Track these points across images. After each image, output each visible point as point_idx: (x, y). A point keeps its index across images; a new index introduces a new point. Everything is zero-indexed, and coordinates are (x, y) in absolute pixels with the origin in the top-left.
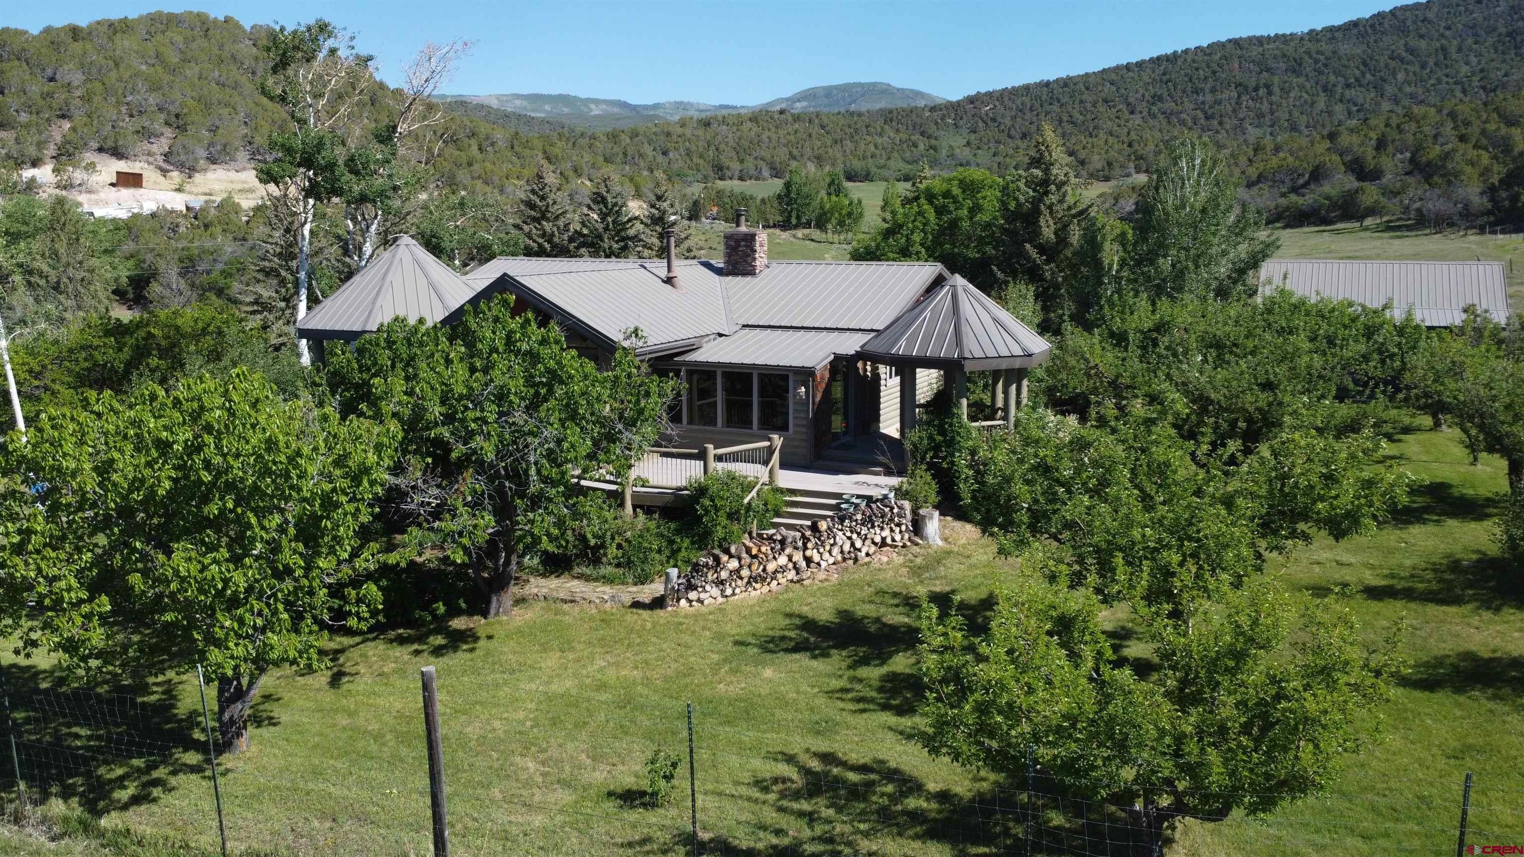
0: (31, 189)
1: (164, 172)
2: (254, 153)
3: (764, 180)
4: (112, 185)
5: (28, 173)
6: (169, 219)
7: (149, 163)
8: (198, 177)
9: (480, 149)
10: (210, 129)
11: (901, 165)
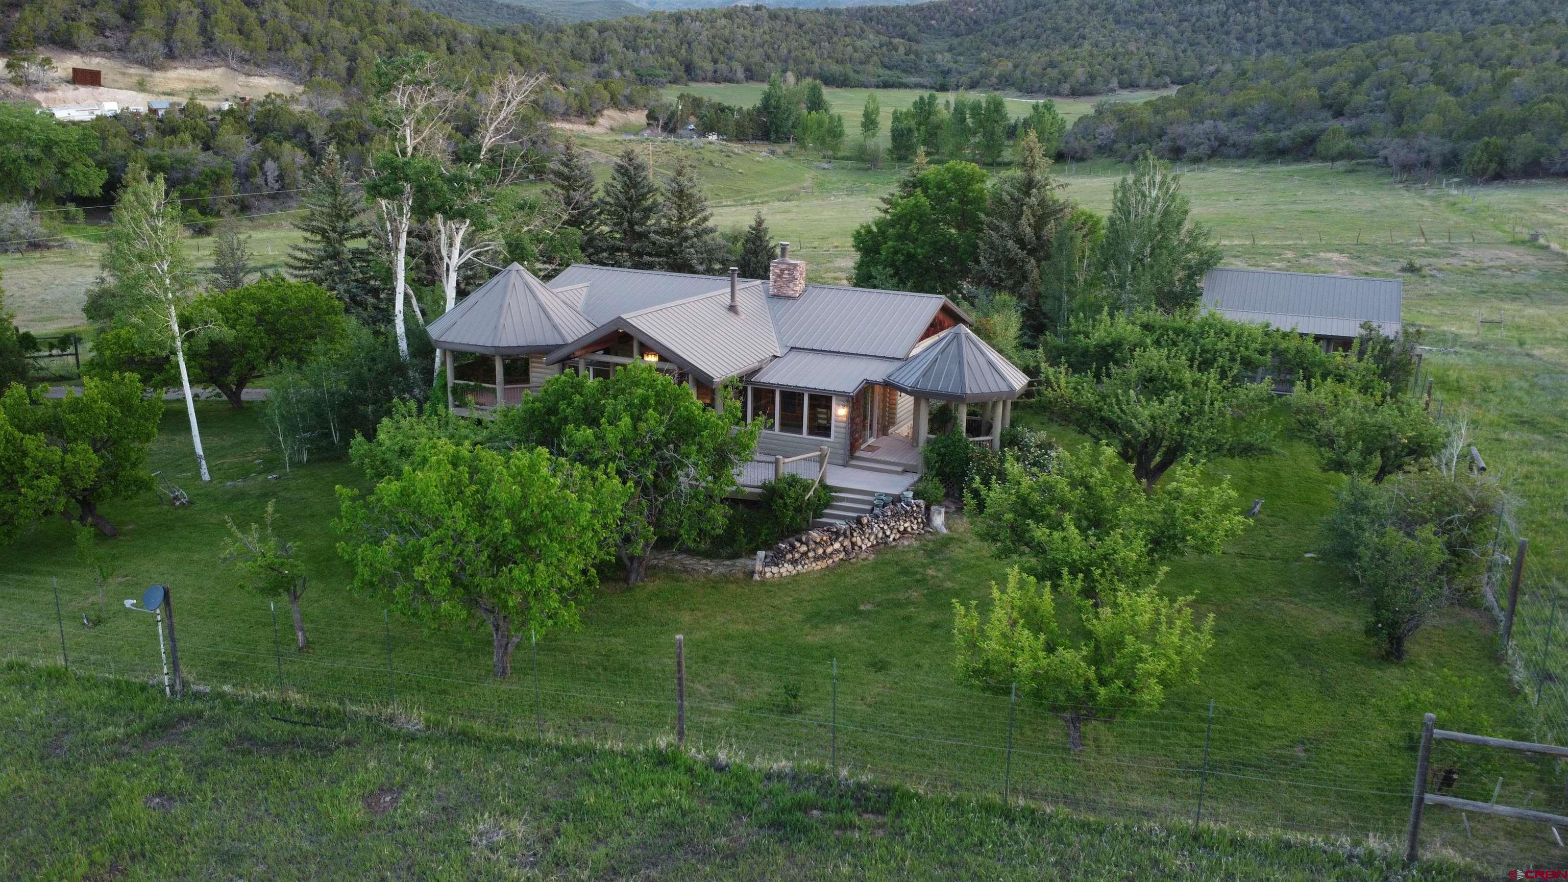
3: (738, 82)
4: (69, 81)
6: (134, 122)
7: (106, 59)
8: (159, 75)
10: (168, 24)
11: (881, 71)
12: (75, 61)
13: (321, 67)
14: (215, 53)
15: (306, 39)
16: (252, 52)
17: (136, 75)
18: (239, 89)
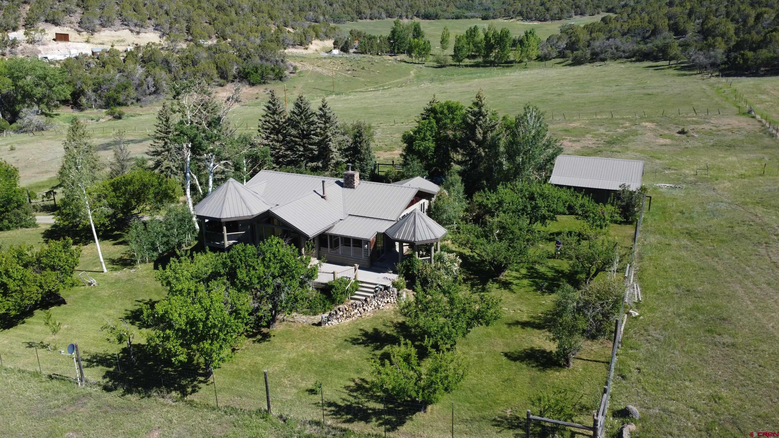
0: (15, 44)
1: (79, 32)
2: (123, 21)
3: (383, 19)
4: (54, 40)
5: (12, 35)
6: (85, 60)
7: (71, 28)
8: (96, 35)
9: (236, 13)
11: (455, 10)
12: (57, 30)
16: (140, 21)
17: (86, 35)
18: (135, 40)
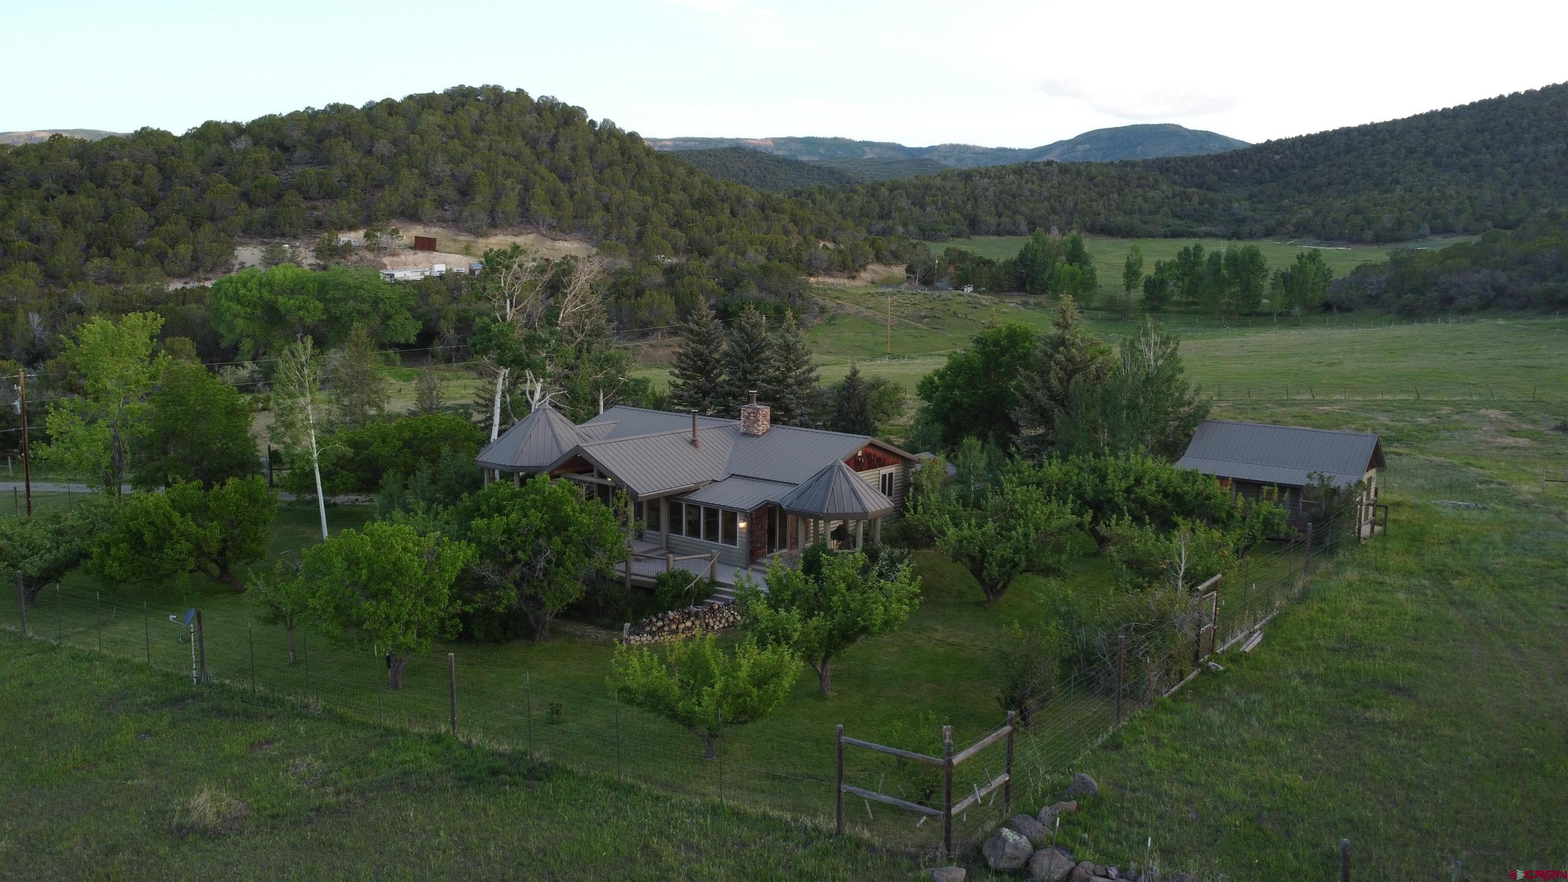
0: (346, 253)
1: (454, 235)
3: (1022, 235)
4: (411, 247)
5: (345, 237)
6: (454, 281)
7: (442, 229)
8: (481, 240)
10: (495, 198)
11: (1171, 221)
12: (419, 231)
13: (615, 232)
14: (529, 222)
15: (607, 209)
16: (559, 220)
17: (465, 241)
18: (545, 251)
